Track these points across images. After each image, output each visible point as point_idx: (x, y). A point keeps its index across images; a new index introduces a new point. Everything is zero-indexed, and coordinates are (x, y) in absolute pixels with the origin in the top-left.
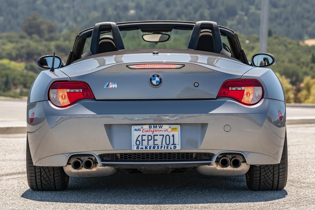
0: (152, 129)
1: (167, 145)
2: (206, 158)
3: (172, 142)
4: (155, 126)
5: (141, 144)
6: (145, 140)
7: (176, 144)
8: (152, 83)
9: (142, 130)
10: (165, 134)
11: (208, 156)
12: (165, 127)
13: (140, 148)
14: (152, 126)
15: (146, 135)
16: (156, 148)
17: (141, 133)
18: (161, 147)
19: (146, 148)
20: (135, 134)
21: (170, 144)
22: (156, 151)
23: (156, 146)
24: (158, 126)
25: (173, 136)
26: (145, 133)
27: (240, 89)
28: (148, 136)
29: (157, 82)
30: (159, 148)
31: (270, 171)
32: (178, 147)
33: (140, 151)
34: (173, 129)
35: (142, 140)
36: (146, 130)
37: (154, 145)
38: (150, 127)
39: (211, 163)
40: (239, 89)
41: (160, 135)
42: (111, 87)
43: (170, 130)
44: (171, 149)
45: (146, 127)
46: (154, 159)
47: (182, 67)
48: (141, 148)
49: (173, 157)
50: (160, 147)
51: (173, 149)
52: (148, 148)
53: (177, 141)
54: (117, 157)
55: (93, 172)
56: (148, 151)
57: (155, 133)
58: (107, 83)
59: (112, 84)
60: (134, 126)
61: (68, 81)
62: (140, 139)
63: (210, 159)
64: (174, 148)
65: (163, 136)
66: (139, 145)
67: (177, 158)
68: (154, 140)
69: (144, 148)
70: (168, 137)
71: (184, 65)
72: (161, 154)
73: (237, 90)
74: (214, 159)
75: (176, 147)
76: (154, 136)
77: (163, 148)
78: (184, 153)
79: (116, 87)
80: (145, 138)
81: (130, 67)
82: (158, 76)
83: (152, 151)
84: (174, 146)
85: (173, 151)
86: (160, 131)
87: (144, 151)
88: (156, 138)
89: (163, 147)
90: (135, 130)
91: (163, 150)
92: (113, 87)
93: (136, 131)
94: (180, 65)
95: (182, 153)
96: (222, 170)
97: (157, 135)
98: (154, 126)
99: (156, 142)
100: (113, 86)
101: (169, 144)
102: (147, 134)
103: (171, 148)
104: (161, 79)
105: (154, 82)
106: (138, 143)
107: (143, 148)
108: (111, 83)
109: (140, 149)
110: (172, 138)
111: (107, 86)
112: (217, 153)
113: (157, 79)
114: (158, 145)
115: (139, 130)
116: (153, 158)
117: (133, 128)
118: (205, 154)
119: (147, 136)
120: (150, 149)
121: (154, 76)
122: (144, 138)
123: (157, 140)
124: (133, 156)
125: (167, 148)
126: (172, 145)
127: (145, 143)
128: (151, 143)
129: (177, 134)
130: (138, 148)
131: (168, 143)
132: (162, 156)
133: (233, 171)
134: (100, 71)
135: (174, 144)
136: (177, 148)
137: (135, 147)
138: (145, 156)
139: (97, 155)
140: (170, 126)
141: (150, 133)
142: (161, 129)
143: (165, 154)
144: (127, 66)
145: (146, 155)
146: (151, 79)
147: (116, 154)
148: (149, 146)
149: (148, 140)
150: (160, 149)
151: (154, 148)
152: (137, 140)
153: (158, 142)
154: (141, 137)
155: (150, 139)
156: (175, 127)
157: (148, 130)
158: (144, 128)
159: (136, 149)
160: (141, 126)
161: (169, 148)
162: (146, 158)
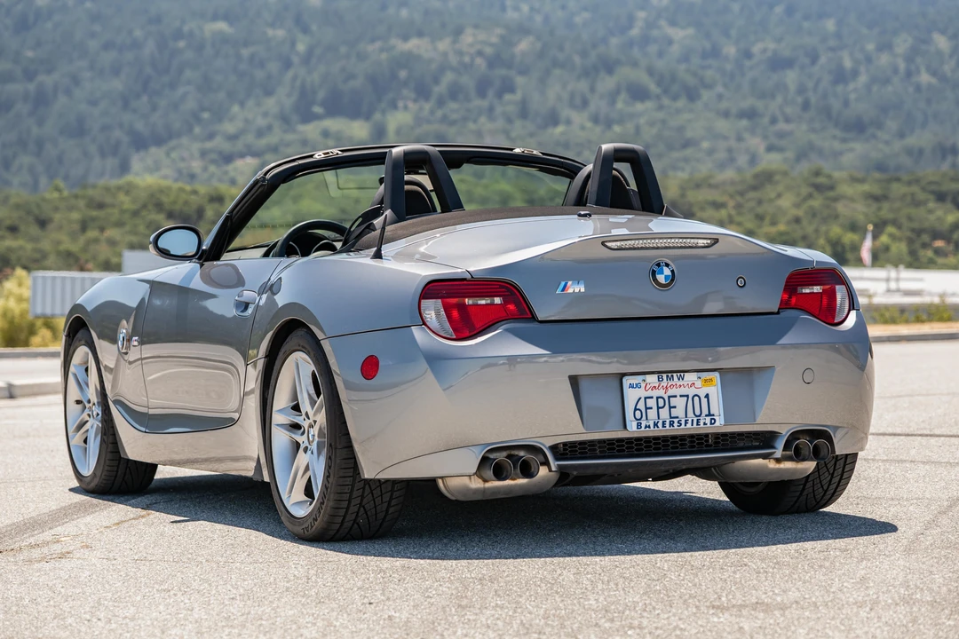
0: (664, 384)
1: (697, 416)
3: (705, 411)
4: (670, 375)
5: (644, 417)
6: (651, 408)
7: (714, 416)
8: (655, 280)
9: (643, 385)
10: (691, 392)
12: (690, 377)
13: (643, 426)
14: (664, 376)
15: (652, 398)
16: (676, 424)
17: (641, 393)
18: (686, 423)
19: (656, 425)
20: (631, 396)
21: (703, 415)
22: (676, 430)
23: (676, 420)
24: (675, 375)
25: (707, 396)
26: (649, 393)
28: (658, 398)
29: (666, 277)
30: (681, 424)
32: (720, 421)
33: (644, 432)
34: (706, 381)
35: (647, 409)
36: (652, 385)
37: (671, 417)
38: (660, 379)
39: (774, 453)
41: (681, 396)
42: (571, 291)
43: (698, 383)
44: (705, 427)
45: (652, 379)
46: (661, 451)
47: (713, 245)
48: (646, 427)
50: (683, 422)
51: (709, 424)
52: (660, 425)
53: (717, 407)
56: (661, 431)
57: (671, 392)
58: (563, 283)
59: (572, 285)
60: (627, 377)
62: (641, 406)
63: (773, 446)
64: (711, 424)
65: (687, 396)
66: (640, 419)
68: (670, 407)
69: (652, 426)
70: (696, 399)
71: (716, 241)
72: (686, 437)
74: (780, 444)
75: (715, 421)
76: (669, 397)
77: (689, 425)
79: (583, 290)
80: (651, 403)
81: (610, 245)
82: (667, 265)
83: (668, 431)
84: (711, 419)
85: (710, 430)
86: (680, 386)
87: (653, 432)
88: (673, 402)
89: (690, 422)
90: (631, 386)
91: (690, 428)
92: (577, 290)
93: (633, 387)
94: (707, 239)
97: (676, 396)
98: (668, 376)
99: (674, 412)
100: (576, 288)
101: (700, 416)
102: (655, 393)
103: (705, 424)
104: (672, 271)
105: (661, 278)
106: (638, 416)
107: (649, 427)
108: (570, 283)
109: (643, 429)
110: (704, 401)
111: (563, 290)
112: (786, 432)
114: (677, 417)
115: (638, 386)
116: (660, 449)
117: (626, 381)
118: (757, 434)
119: (655, 398)
120: (663, 426)
121: (658, 265)
123: (675, 407)
125: (697, 425)
126: (706, 416)
127: (652, 414)
128: (664, 413)
129: (715, 391)
130: (639, 426)
131: (698, 413)
134: (546, 256)
135: (709, 415)
136: (717, 424)
137: (635, 424)
138: (660, 444)
139: (548, 445)
140: (700, 374)
141: (661, 393)
142: (681, 382)
144: (602, 244)
146: (654, 273)
148: (661, 422)
149: (658, 408)
150: (683, 426)
151: (671, 424)
152: (636, 409)
153: (679, 412)
154: (643, 399)
155: (661, 404)
156: (710, 377)
157: (657, 385)
158: (648, 381)
159: (635, 428)
160: (641, 377)
161: (702, 423)
162: (645, 447)
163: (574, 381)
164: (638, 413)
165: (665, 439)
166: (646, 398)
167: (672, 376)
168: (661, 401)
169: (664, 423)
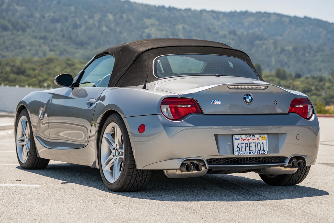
0: (248, 138)
1: (259, 150)
4: (250, 135)
6: (243, 147)
7: (265, 150)
8: (246, 101)
9: (240, 139)
10: (257, 141)
12: (257, 136)
13: (240, 153)
14: (248, 135)
15: (243, 143)
16: (251, 153)
17: (240, 141)
20: (236, 142)
21: (261, 150)
22: (251, 155)
23: (252, 152)
24: (252, 135)
25: (263, 143)
29: (250, 100)
33: (240, 156)
34: (262, 138)
35: (241, 147)
36: (244, 139)
37: (250, 151)
38: (246, 137)
39: (285, 165)
41: (253, 143)
42: (216, 103)
43: (260, 139)
45: (244, 136)
47: (266, 88)
48: (241, 154)
50: (254, 152)
51: (263, 154)
52: (246, 153)
53: (266, 148)
56: (246, 156)
57: (250, 141)
58: (213, 101)
59: (216, 101)
60: (235, 136)
62: (239, 146)
64: (264, 153)
65: (256, 143)
66: (239, 151)
68: (250, 147)
69: (243, 154)
70: (259, 144)
71: (267, 87)
72: (256, 158)
74: (287, 162)
76: (249, 143)
77: (256, 154)
79: (220, 103)
80: (243, 145)
81: (230, 87)
82: (250, 95)
83: (249, 155)
84: (264, 152)
86: (253, 139)
87: (243, 156)
88: (251, 145)
89: (256, 152)
90: (236, 139)
91: (256, 155)
92: (218, 103)
93: (237, 139)
94: (264, 86)
97: (252, 143)
98: (249, 136)
99: (251, 149)
100: (218, 102)
103: (262, 153)
104: (252, 98)
105: (248, 100)
106: (238, 150)
108: (215, 100)
110: (262, 145)
111: (213, 103)
112: (290, 157)
113: (250, 97)
116: (245, 162)
120: (247, 154)
121: (247, 95)
123: (251, 147)
125: (259, 153)
127: (243, 149)
128: (248, 149)
129: (265, 142)
130: (238, 153)
133: (290, 171)
135: (263, 150)
136: (266, 153)
139: (206, 159)
140: (261, 135)
141: (246, 141)
142: (254, 138)
144: (228, 87)
146: (245, 98)
149: (246, 147)
150: (254, 154)
152: (237, 147)
153: (253, 149)
154: (240, 144)
155: (246, 146)
156: (264, 136)
157: (245, 139)
158: (242, 137)
159: (237, 154)
160: (240, 136)
162: (240, 161)
163: (216, 136)
164: (238, 149)
165: (247, 158)
166: (241, 143)
167: (251, 135)
168: (246, 144)
169: (247, 152)
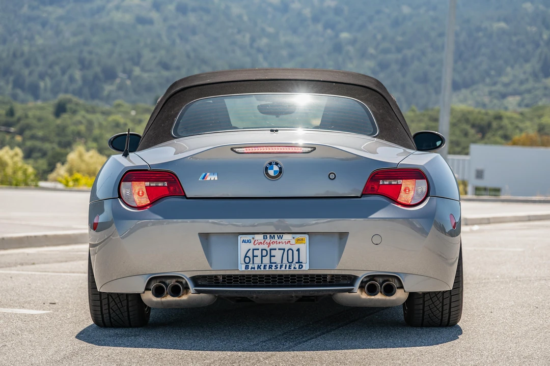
0: (268, 240)
1: (289, 263)
2: (345, 282)
3: (296, 260)
4: (272, 235)
5: (251, 262)
6: (257, 256)
7: (302, 263)
8: (267, 174)
9: (253, 241)
10: (287, 247)
11: (350, 280)
12: (287, 237)
13: (250, 267)
14: (268, 236)
15: (258, 249)
16: (273, 268)
17: (251, 246)
18: (281, 267)
19: (259, 267)
20: (243, 248)
21: (294, 262)
22: (273, 271)
23: (274, 265)
24: (276, 235)
25: (298, 250)
26: (257, 246)
27: (396, 183)
28: (262, 250)
29: (275, 172)
30: (277, 268)
31: (438, 299)
32: (306, 267)
33: (250, 272)
34: (298, 240)
35: (254, 256)
36: (259, 241)
37: (271, 263)
38: (265, 238)
39: (353, 289)
40: (393, 183)
41: (279, 249)
42: (208, 179)
43: (293, 242)
44: (294, 270)
45: (260, 238)
46: (271, 284)
47: (312, 151)
48: (252, 268)
49: (298, 281)
50: (279, 266)
51: (297, 269)
52: (262, 267)
53: (304, 257)
54: (218, 280)
55: (184, 301)
56: (262, 271)
57: (272, 246)
58: (204, 174)
59: (210, 175)
60: (241, 236)
61: (147, 170)
62: (250, 254)
63: (352, 284)
64: (299, 268)
65: (284, 250)
66: (248, 263)
67: (305, 282)
68: (271, 256)
69: (256, 268)
70: (290, 252)
71: (315, 149)
72: (280, 276)
73: (390, 184)
74: (358, 284)
75: (302, 266)
76: (271, 250)
77: (283, 269)
78: (314, 275)
79: (216, 179)
81: (237, 150)
82: (277, 164)
83: (268, 271)
84: (300, 265)
85: (298, 272)
86: (280, 243)
87: (257, 272)
88: (273, 253)
89: (284, 266)
90: (244, 241)
91: (284, 271)
92: (212, 179)
93: (245, 242)
94: (309, 147)
95: (311, 275)
96: (369, 299)
97: (275, 249)
98: (270, 236)
99: (273, 260)
100: (211, 177)
101: (292, 263)
102: (261, 247)
103: (295, 268)
104: (280, 168)
105: (271, 172)
106: (247, 259)
107: (254, 268)
108: (208, 174)
109: (249, 269)
110: (296, 253)
111: (204, 178)
112: (362, 275)
113: (276, 168)
114: (276, 263)
115: (249, 241)
117: (241, 238)
118: (344, 276)
119: (260, 250)
120: (264, 269)
121: (270, 164)
122: (256, 253)
123: (274, 256)
124: (240, 279)
125: (289, 268)
126: (296, 263)
127: (257, 260)
128: (266, 260)
129: (304, 248)
130: (247, 267)
131: (290, 260)
132: (282, 279)
133: (386, 301)
134: (194, 156)
135: (299, 262)
136: (304, 268)
137: (244, 266)
138: (257, 279)
139: (188, 277)
140: (294, 235)
141: (265, 246)
142: (280, 240)
143: (287, 276)
144: (232, 149)
145: (259, 278)
146: (266, 169)
147: (216, 276)
148: (263, 265)
149: (262, 256)
150: (279, 269)
151: (270, 267)
152: (246, 256)
153: (277, 259)
154: (251, 251)
156: (301, 238)
157: (263, 241)
158: (256, 239)
159: (245, 269)
160: (252, 236)
161: (292, 268)
162: (259, 281)
163: (203, 236)
166: (253, 250)
167: (274, 236)
168: (265, 253)
169: (265, 266)
